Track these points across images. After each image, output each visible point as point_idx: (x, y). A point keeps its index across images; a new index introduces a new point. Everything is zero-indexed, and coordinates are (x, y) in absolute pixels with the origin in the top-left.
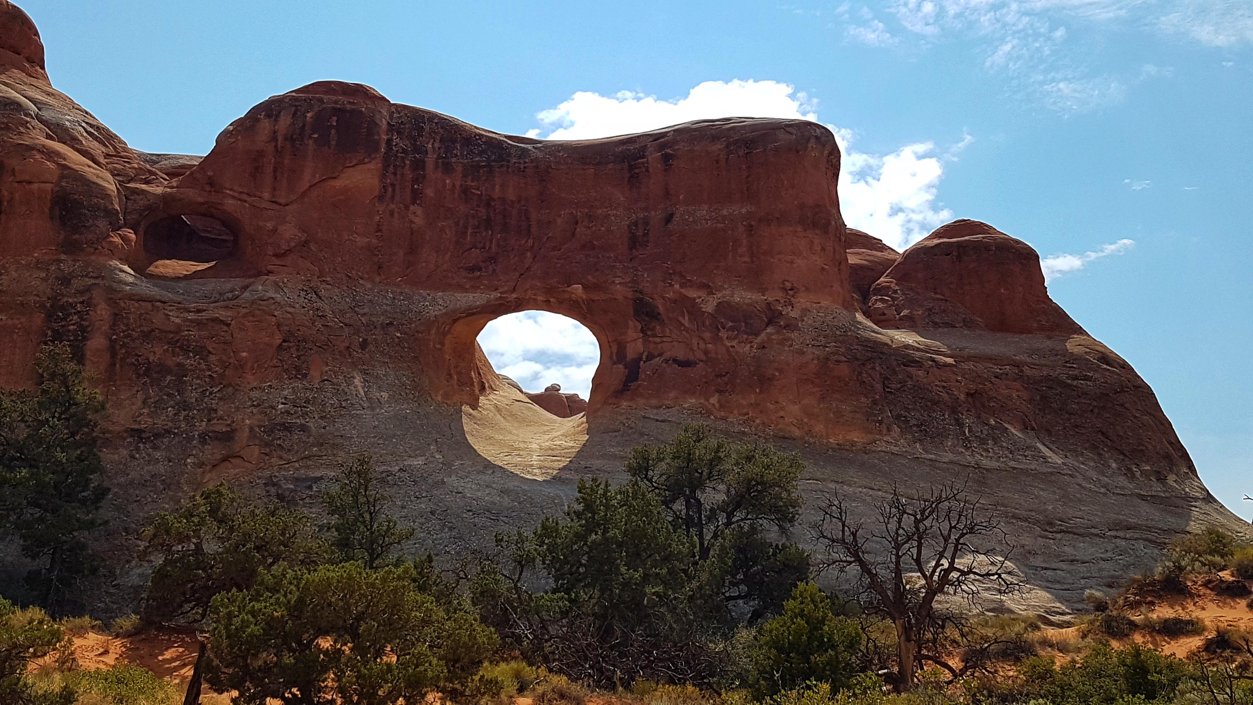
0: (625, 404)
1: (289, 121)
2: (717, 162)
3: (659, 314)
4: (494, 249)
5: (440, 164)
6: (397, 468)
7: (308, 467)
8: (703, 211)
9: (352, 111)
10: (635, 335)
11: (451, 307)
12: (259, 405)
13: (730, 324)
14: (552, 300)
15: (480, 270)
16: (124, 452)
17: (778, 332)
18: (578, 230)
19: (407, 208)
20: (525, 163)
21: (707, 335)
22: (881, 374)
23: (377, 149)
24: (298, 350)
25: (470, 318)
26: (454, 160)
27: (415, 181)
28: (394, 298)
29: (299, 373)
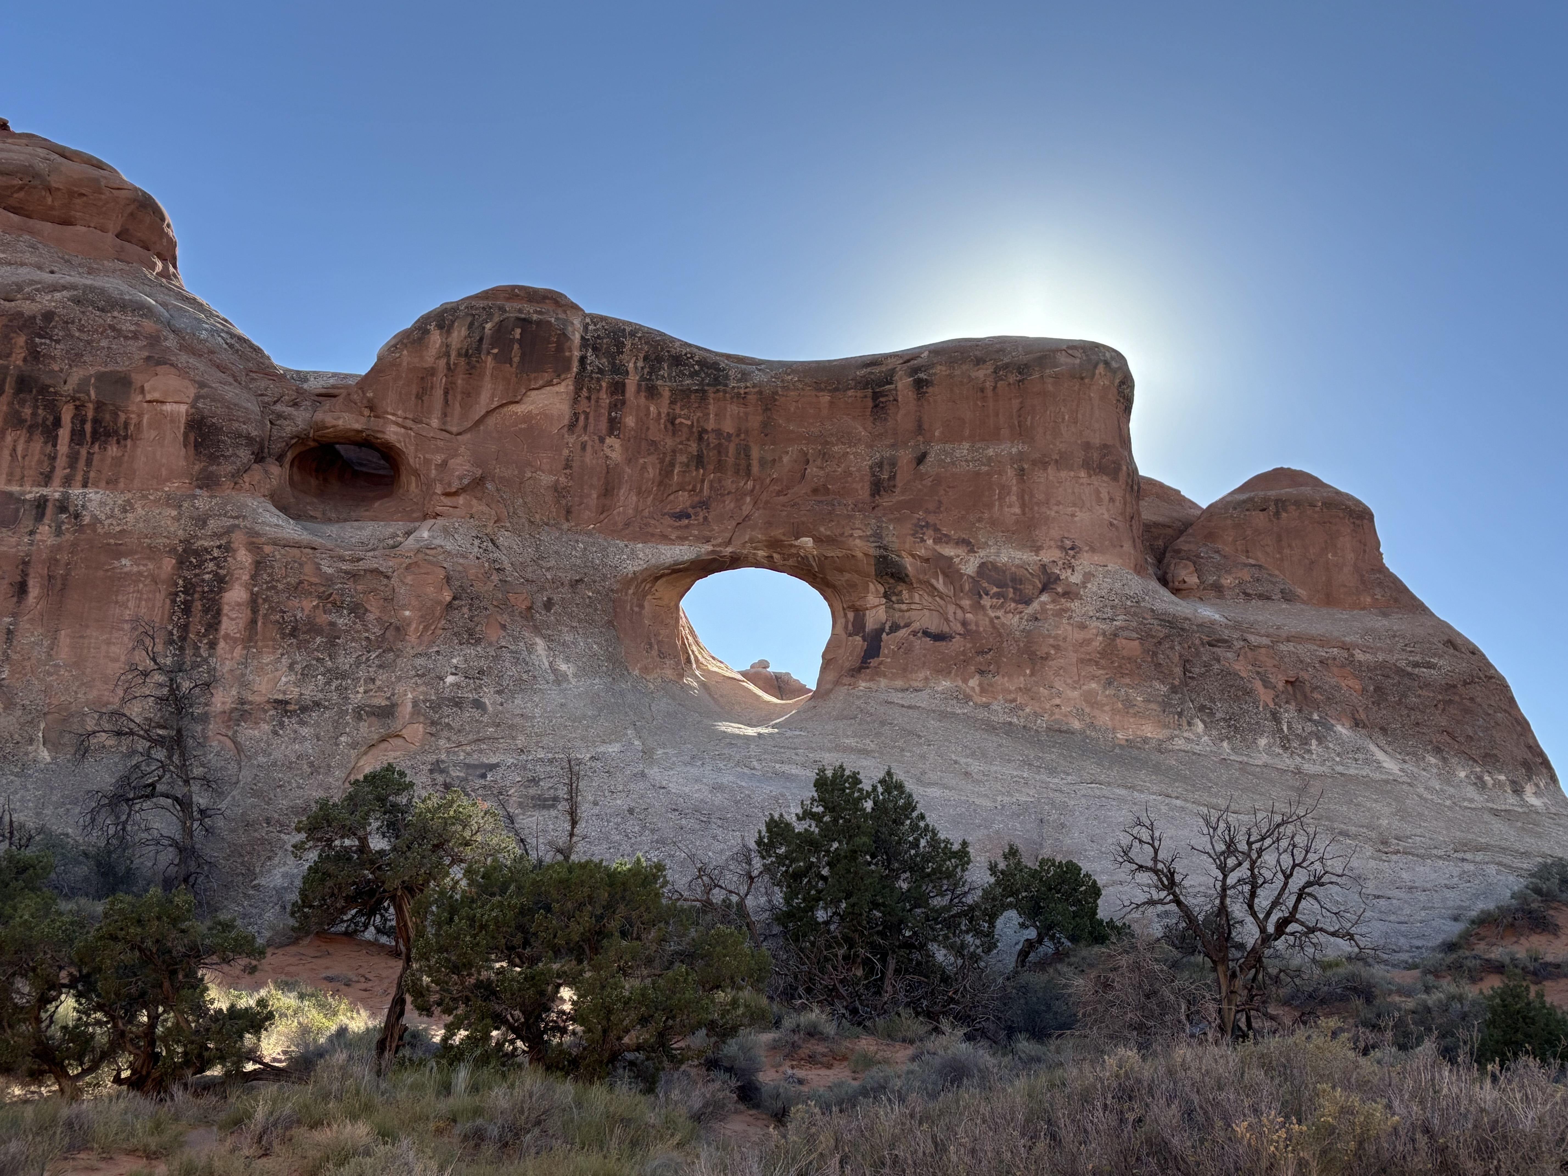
0: (864, 684)
1: (464, 332)
2: (982, 390)
3: (907, 575)
4: (706, 492)
5: (643, 387)
6: (589, 755)
7: (481, 751)
8: (963, 450)
9: (539, 323)
10: (876, 601)
11: (653, 561)
12: (423, 675)
13: (995, 590)
14: (775, 556)
15: (688, 516)
16: (266, 727)
17: (1053, 601)
18: (809, 470)
19: (602, 440)
20: (746, 387)
21: (966, 603)
22: (1181, 656)
23: (568, 369)
24: (470, 610)
25: (675, 575)
26: (659, 382)
27: (614, 406)
28: (585, 549)
29: (472, 637)
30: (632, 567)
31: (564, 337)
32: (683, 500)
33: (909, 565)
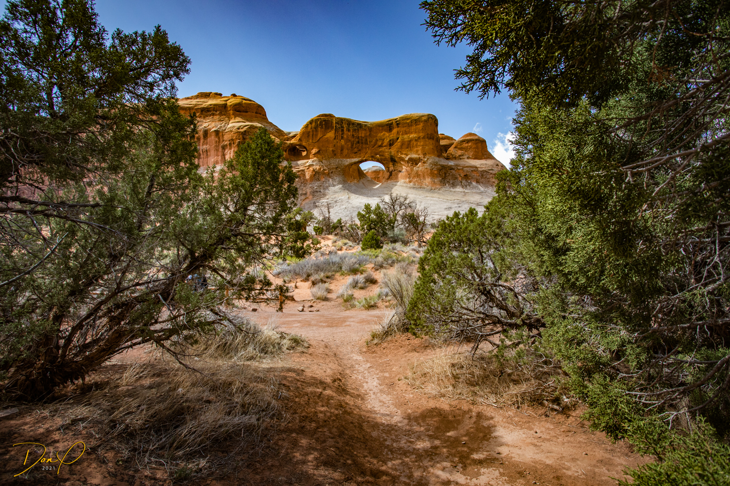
0: (389, 181)
1: (314, 124)
2: (409, 125)
3: (396, 161)
4: (360, 148)
5: (347, 130)
9: (328, 120)
10: (391, 166)
11: (352, 161)
12: (311, 187)
13: (411, 162)
14: (373, 159)
15: (357, 153)
17: (421, 164)
19: (340, 141)
20: (366, 127)
22: (444, 172)
23: (333, 128)
24: (318, 175)
25: (358, 163)
26: (350, 128)
27: (342, 134)
28: (338, 161)
29: (318, 180)
30: (347, 163)
31: (332, 122)
32: (356, 150)
33: (396, 159)
